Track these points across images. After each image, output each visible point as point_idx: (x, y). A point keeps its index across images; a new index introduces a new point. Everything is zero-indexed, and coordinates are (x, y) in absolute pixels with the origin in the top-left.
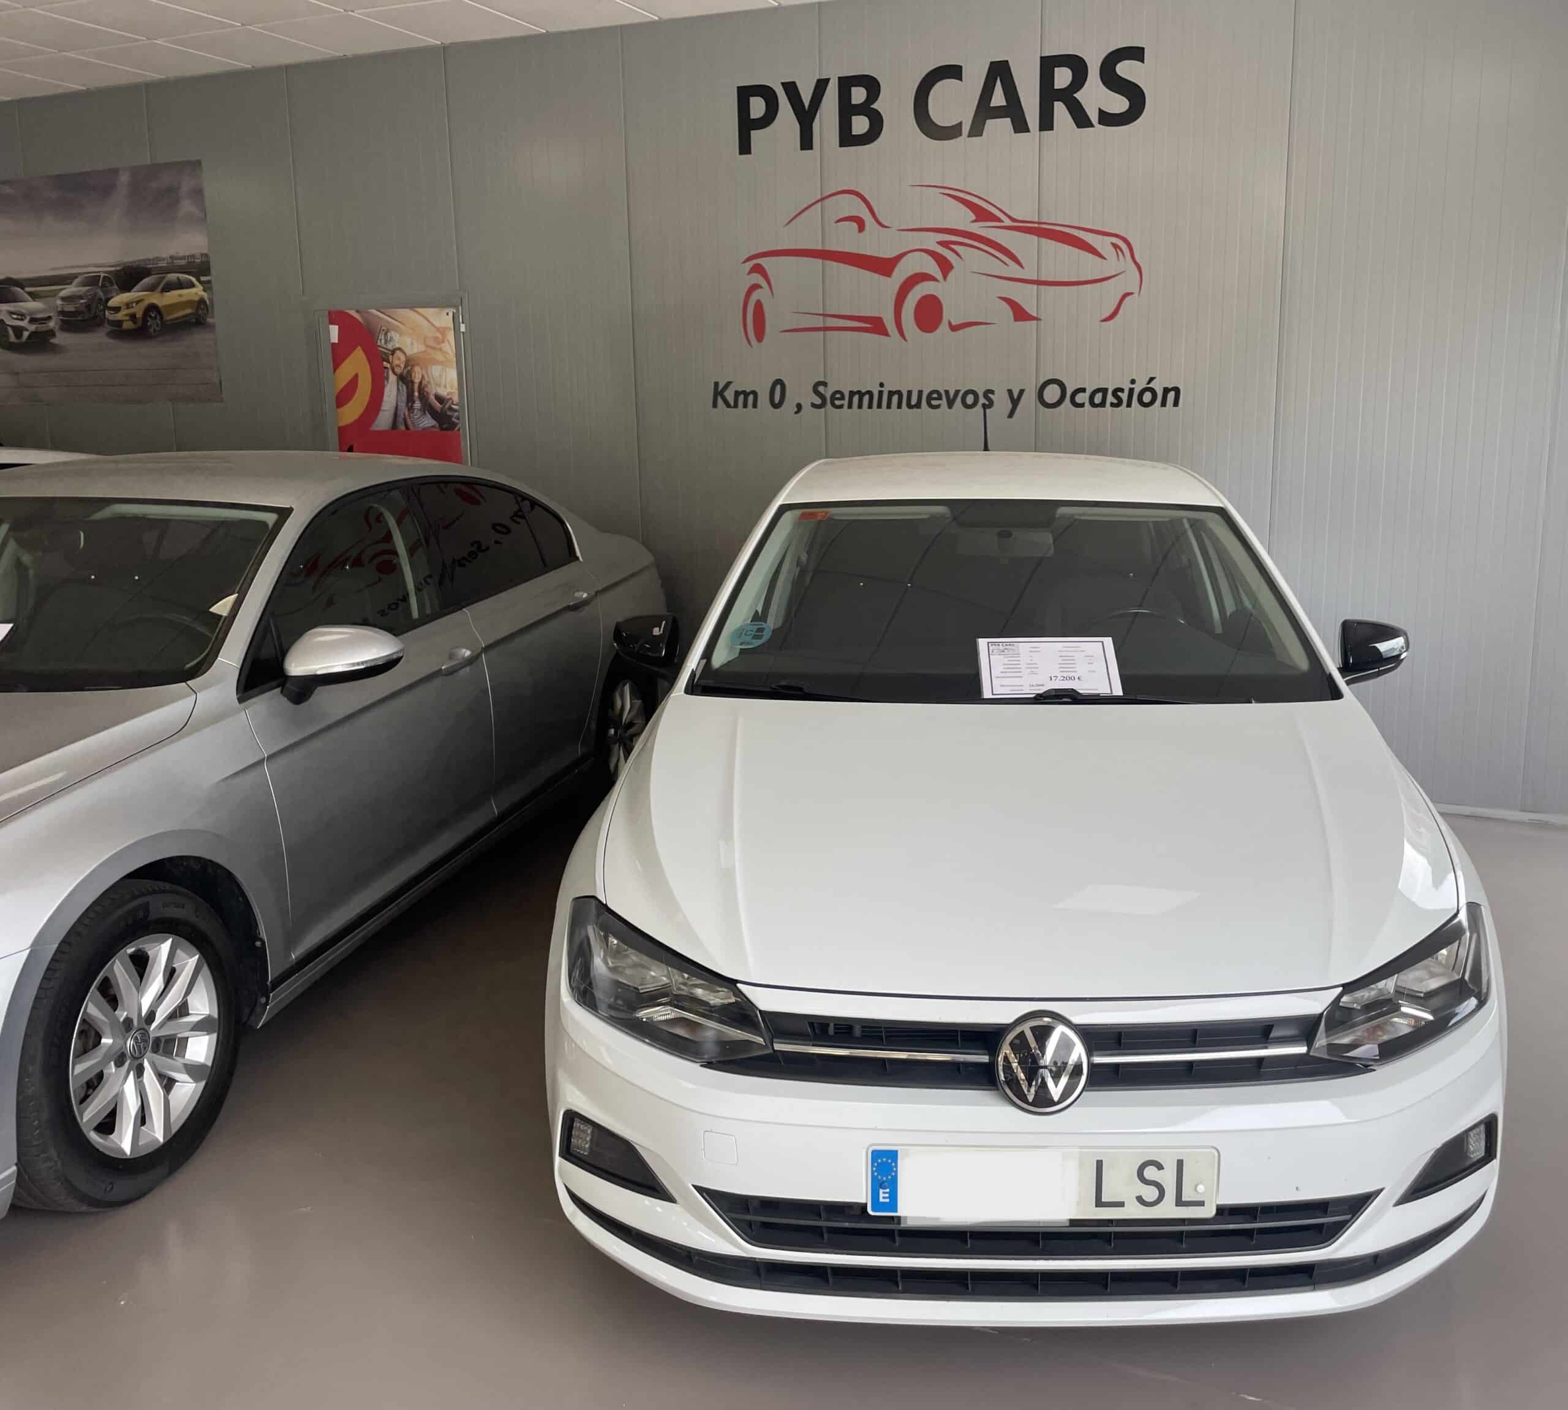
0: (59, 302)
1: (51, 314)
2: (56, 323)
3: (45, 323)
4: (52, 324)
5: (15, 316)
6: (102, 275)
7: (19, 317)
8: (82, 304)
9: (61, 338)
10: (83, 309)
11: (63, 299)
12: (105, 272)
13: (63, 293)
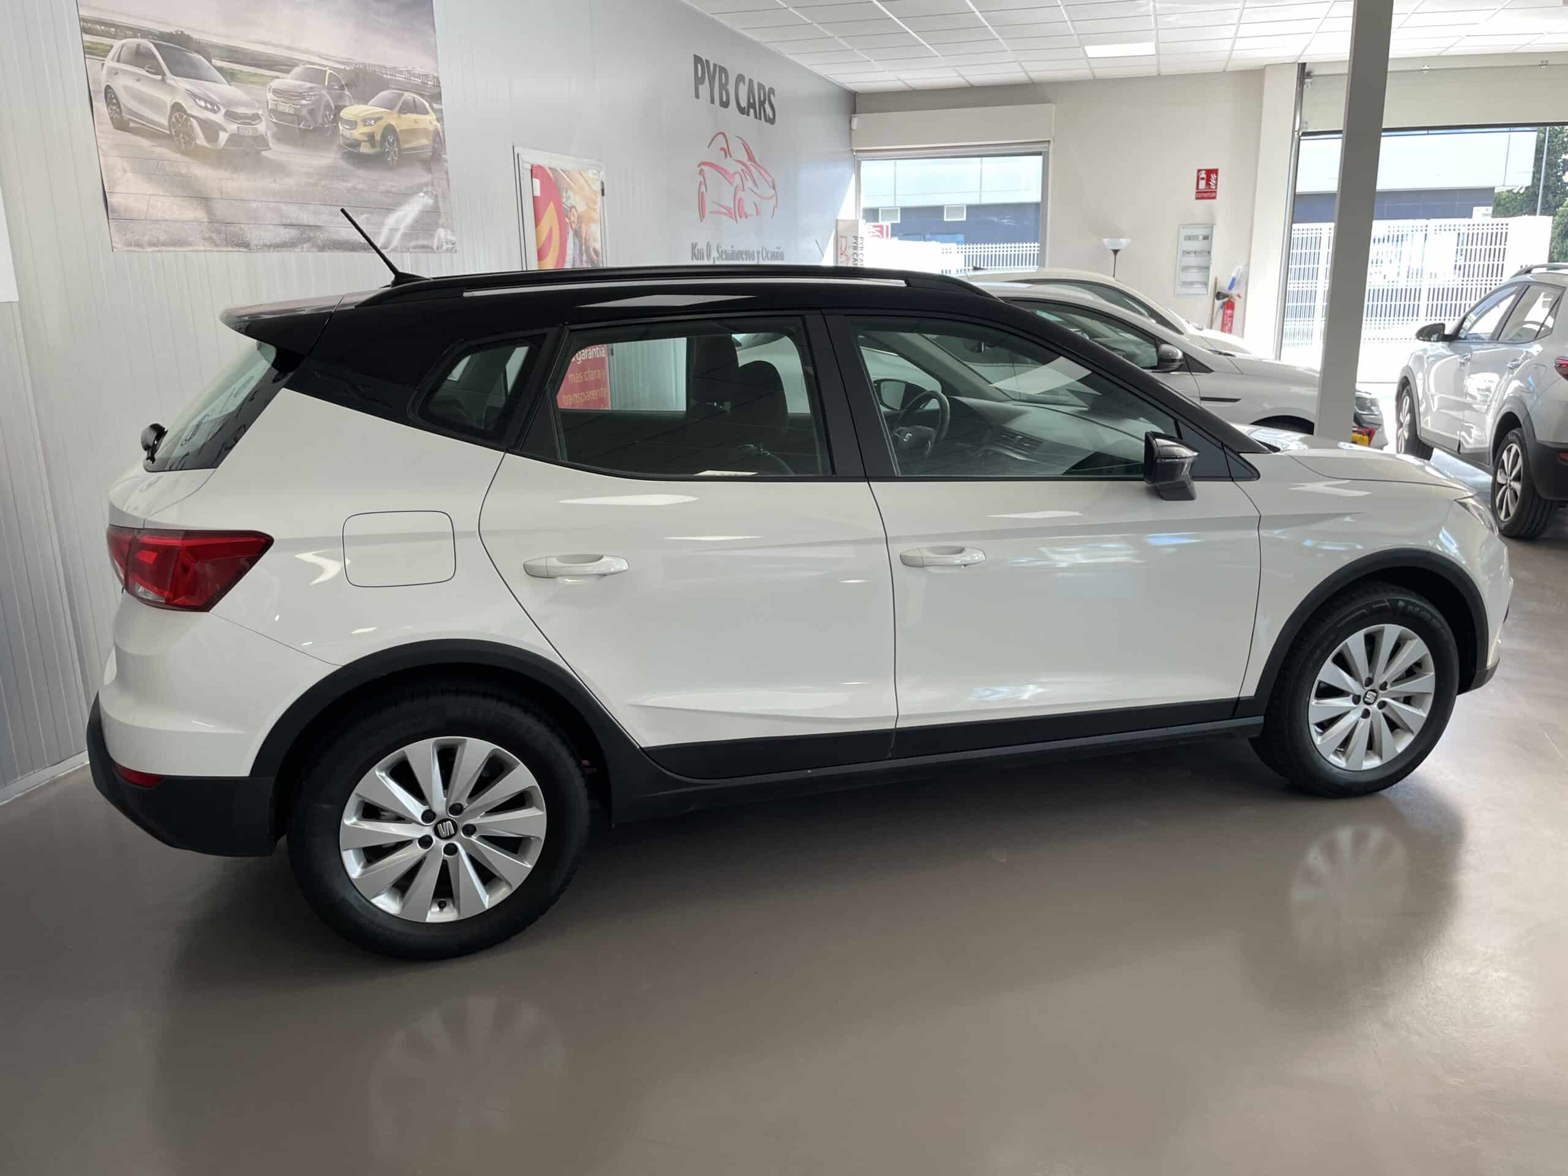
0: (270, 96)
1: (260, 112)
2: (267, 128)
3: (251, 124)
4: (262, 127)
5: (202, 103)
6: (329, 71)
7: (209, 106)
8: (303, 106)
9: (277, 152)
10: (304, 112)
11: (276, 92)
12: (334, 69)
13: (275, 84)
